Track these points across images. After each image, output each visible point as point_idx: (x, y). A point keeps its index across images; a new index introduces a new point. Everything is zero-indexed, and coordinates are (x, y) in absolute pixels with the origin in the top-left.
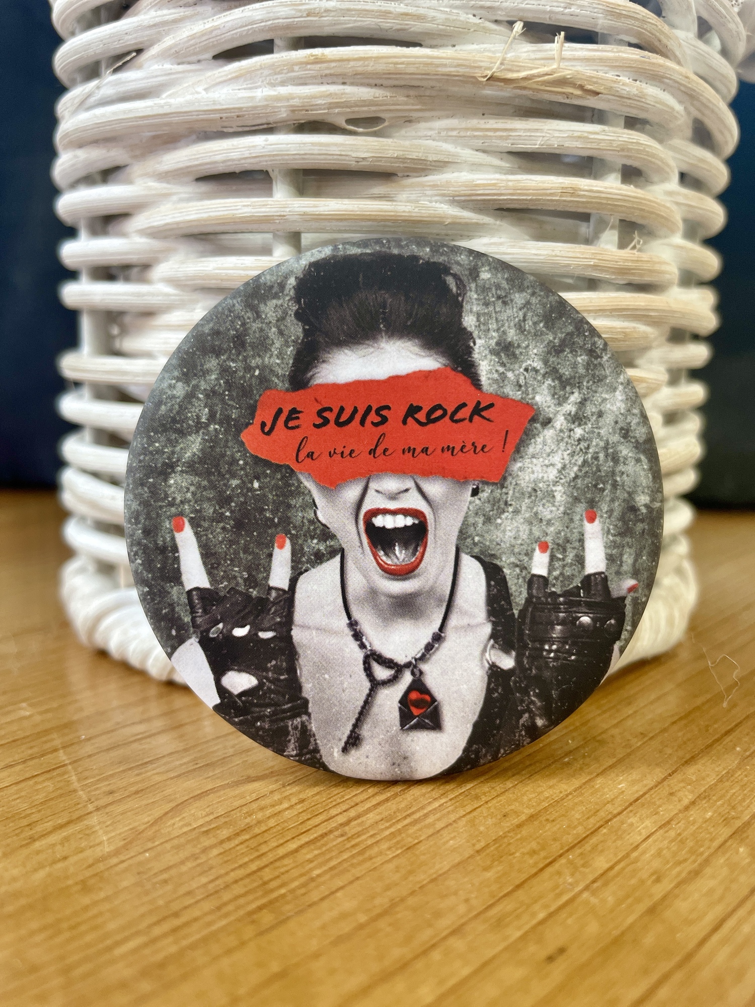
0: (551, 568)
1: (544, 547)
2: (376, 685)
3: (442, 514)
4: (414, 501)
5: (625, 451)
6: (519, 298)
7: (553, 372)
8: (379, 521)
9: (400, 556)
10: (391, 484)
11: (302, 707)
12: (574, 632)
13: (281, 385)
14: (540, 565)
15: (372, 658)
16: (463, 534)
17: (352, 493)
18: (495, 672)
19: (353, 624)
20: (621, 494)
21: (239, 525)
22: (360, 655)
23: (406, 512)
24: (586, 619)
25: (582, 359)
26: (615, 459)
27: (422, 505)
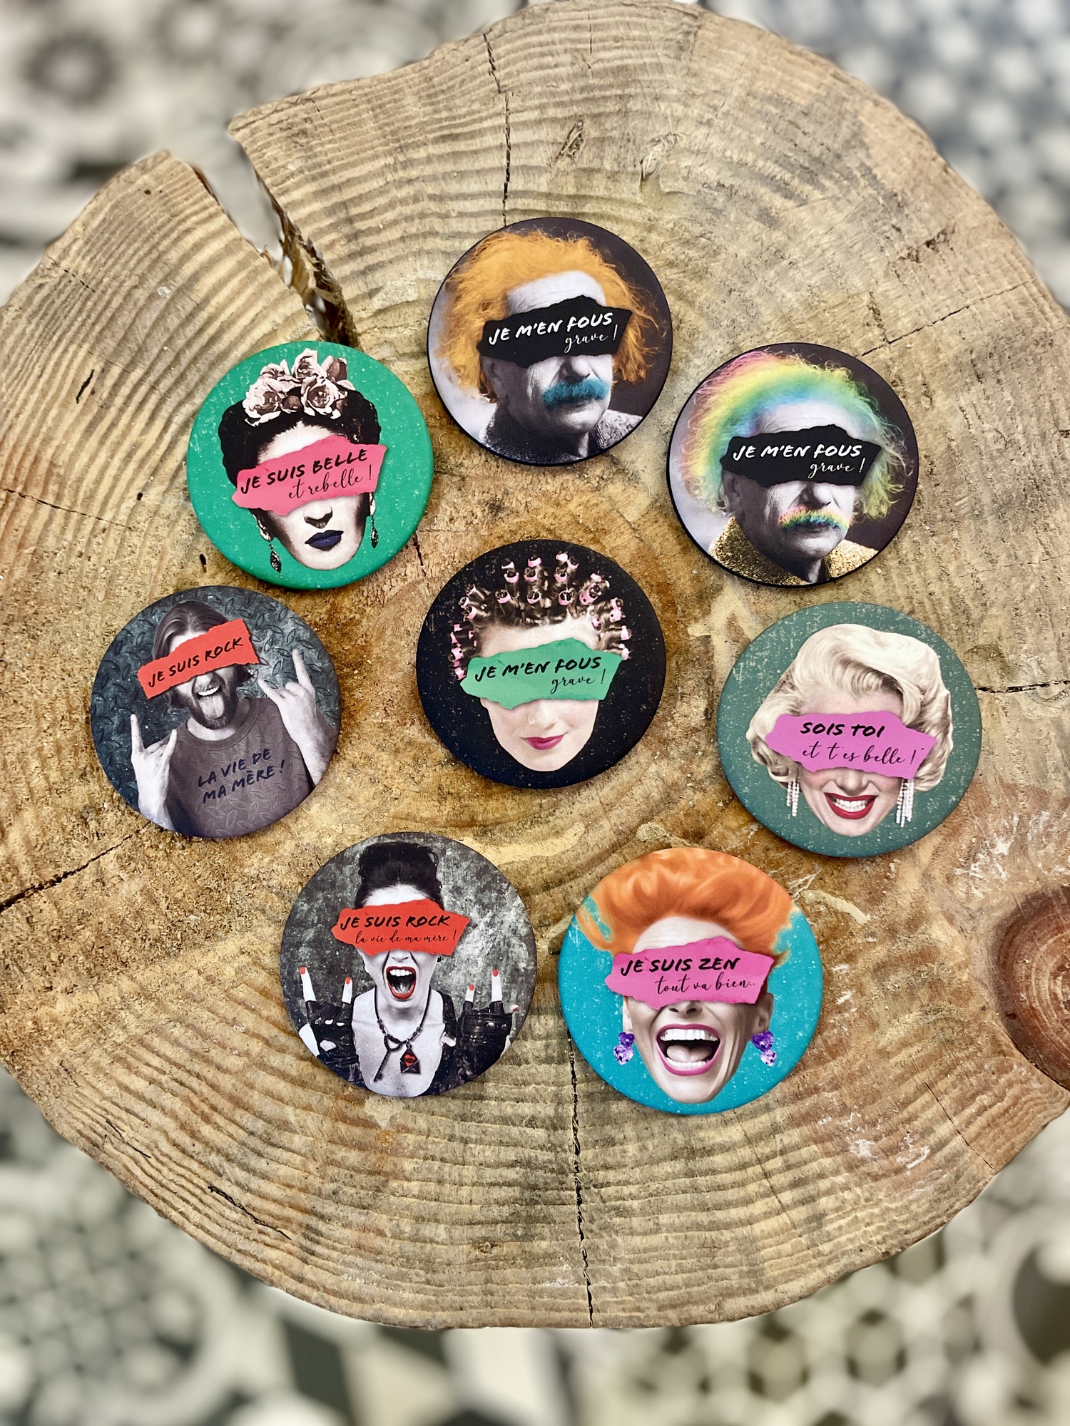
0: (475, 998)
1: (472, 988)
2: (389, 1050)
3: (423, 970)
4: (410, 964)
5: (514, 941)
6: (464, 865)
7: (479, 902)
8: (393, 973)
9: (403, 989)
10: (399, 955)
11: (355, 1059)
12: (486, 1030)
13: (351, 906)
14: (469, 996)
15: (388, 1038)
16: (433, 980)
17: (381, 958)
18: (446, 1047)
19: (380, 1022)
20: (511, 963)
21: (329, 972)
22: (383, 1036)
23: (406, 969)
24: (491, 1024)
25: (494, 895)
26: (509, 945)
27: (413, 965)
